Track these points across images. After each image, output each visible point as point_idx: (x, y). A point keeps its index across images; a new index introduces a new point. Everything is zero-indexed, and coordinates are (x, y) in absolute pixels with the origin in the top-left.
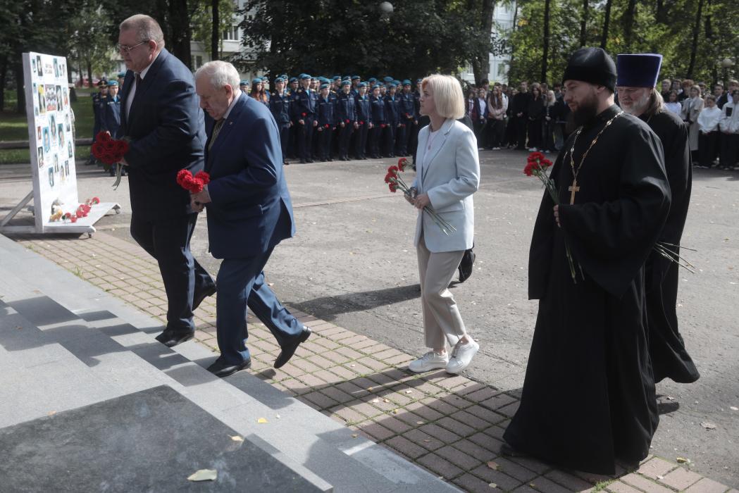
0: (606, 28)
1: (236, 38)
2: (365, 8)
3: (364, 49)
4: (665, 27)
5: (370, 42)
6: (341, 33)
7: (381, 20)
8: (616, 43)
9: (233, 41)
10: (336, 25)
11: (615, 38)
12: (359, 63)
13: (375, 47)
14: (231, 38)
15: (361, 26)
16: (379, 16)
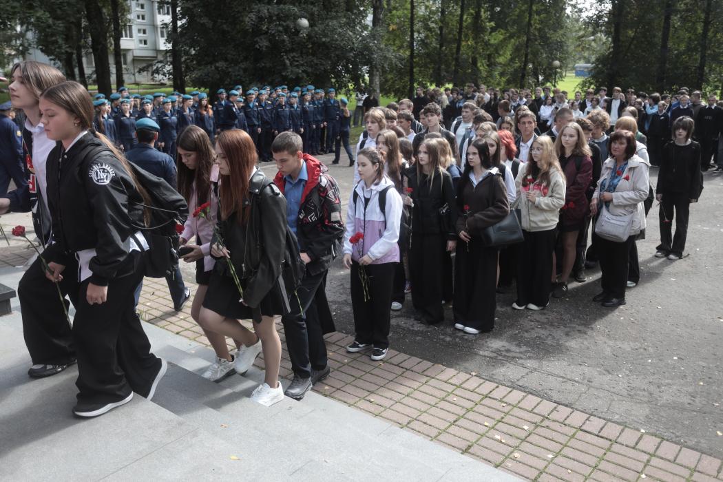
0: (460, 32)
1: (131, 36)
2: (284, 24)
3: (287, 62)
4: (503, 31)
5: (292, 55)
6: (267, 47)
7: (301, 35)
8: (468, 45)
9: (128, 38)
10: (261, 39)
11: (467, 41)
12: (284, 74)
13: (296, 59)
14: (126, 36)
15: (284, 41)
16: (299, 32)
